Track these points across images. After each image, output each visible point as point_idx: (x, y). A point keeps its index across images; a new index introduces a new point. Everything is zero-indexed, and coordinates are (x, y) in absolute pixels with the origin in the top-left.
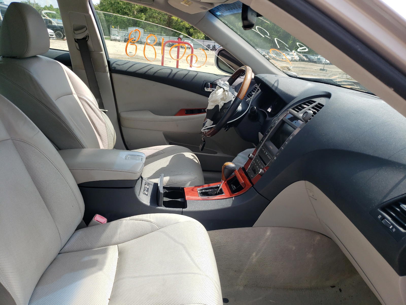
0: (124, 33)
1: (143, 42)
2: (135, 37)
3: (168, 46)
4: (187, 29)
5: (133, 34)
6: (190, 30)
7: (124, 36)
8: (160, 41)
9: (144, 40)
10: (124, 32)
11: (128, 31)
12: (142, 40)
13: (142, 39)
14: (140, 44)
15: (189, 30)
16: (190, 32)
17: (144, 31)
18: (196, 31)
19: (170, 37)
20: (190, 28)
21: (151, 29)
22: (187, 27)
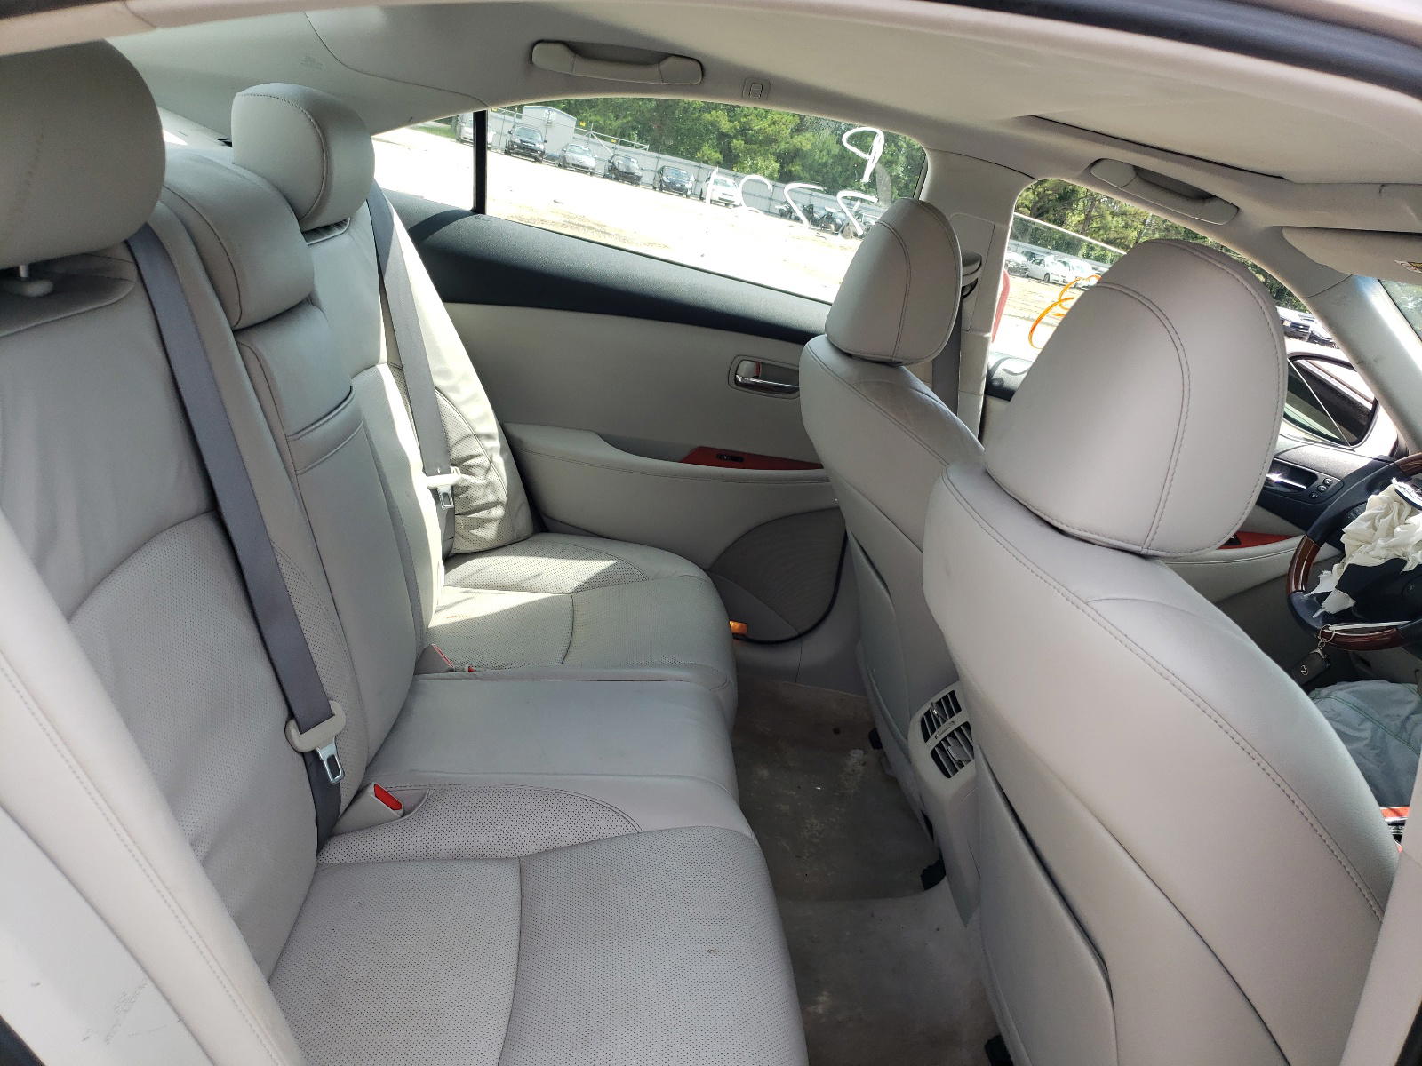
0: (509, 121)
1: (571, 162)
2: (545, 142)
3: (655, 188)
4: (723, 136)
5: (539, 132)
6: (734, 141)
7: (506, 133)
8: (628, 168)
9: (573, 155)
10: (507, 117)
11: (519, 117)
12: (568, 155)
13: (570, 151)
14: (560, 166)
15: (730, 143)
16: (730, 150)
17: (578, 125)
18: (753, 146)
19: (661, 156)
20: (735, 137)
21: (598, 118)
22: (725, 131)
